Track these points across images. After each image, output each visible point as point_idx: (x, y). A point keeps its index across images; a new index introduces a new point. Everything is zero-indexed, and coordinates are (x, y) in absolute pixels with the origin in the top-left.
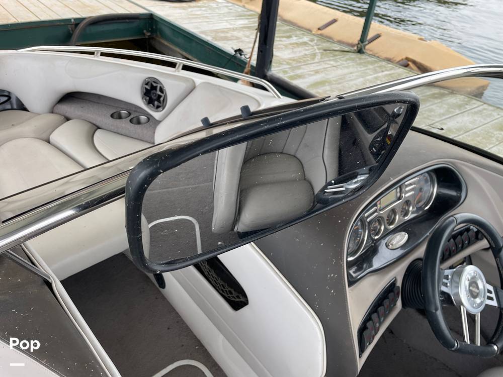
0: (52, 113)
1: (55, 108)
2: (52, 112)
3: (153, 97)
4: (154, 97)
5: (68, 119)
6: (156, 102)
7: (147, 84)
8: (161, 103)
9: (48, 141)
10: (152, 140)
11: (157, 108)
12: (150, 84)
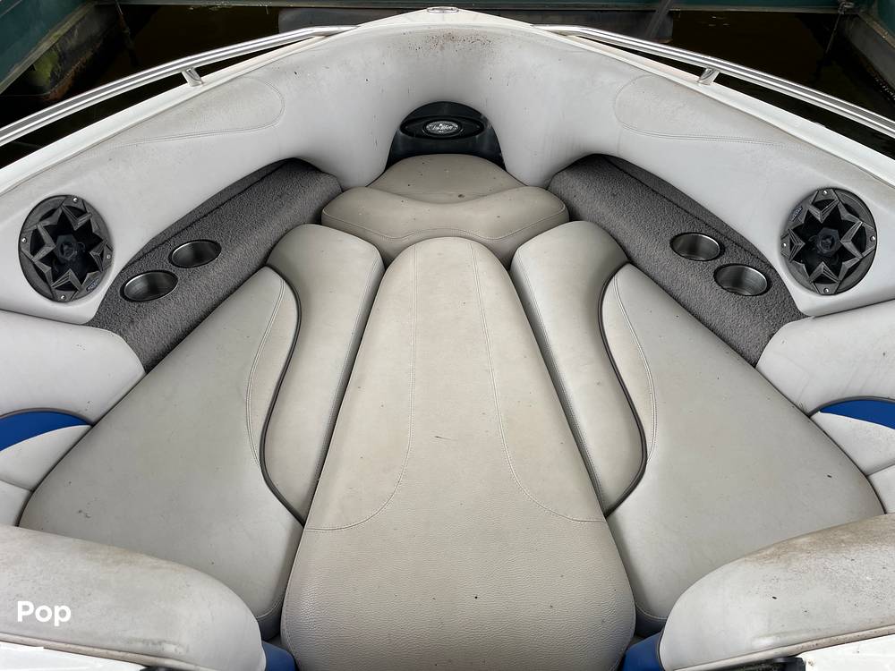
0: (547, 188)
1: (557, 178)
2: (546, 186)
3: (819, 245)
4: (822, 247)
5: (572, 216)
6: (822, 265)
7: (819, 205)
8: (838, 275)
9: (507, 263)
10: (752, 353)
11: (814, 282)
12: (829, 208)
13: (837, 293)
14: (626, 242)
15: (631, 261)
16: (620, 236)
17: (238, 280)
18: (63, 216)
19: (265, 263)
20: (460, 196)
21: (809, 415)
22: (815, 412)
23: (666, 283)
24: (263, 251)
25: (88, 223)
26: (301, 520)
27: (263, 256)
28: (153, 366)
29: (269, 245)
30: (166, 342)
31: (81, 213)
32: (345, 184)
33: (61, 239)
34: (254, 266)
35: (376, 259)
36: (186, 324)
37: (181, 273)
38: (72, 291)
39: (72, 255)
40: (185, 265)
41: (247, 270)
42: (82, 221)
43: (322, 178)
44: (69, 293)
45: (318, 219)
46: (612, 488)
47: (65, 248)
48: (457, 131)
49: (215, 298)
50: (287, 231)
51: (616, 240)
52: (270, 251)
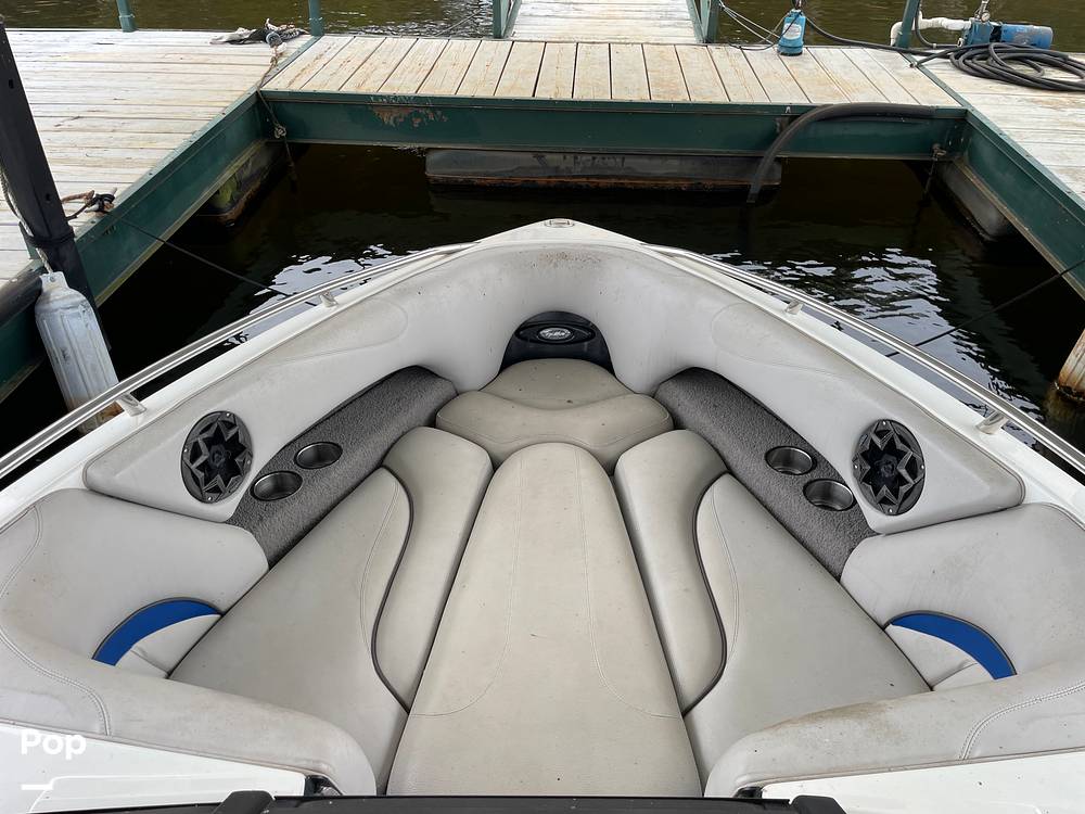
1: (663, 387)
4: (885, 471)
5: (677, 424)
6: (885, 488)
7: (880, 434)
8: (897, 498)
9: (610, 470)
10: (836, 566)
11: (880, 502)
12: (887, 438)
13: (898, 514)
14: (725, 453)
15: (730, 471)
16: (720, 446)
17: (355, 480)
18: (218, 429)
19: (380, 465)
20: (569, 401)
21: (883, 628)
22: (887, 624)
23: (762, 494)
24: (380, 452)
25: (237, 434)
26: (407, 708)
27: (380, 457)
28: (277, 562)
29: (386, 448)
30: (289, 538)
31: (231, 425)
32: (459, 388)
33: (214, 448)
34: (371, 467)
35: (484, 463)
36: (307, 522)
37: (305, 474)
38: (219, 493)
39: (220, 462)
40: (308, 465)
41: (365, 471)
42: (232, 432)
43: (439, 383)
44: (215, 495)
45: (432, 422)
46: (690, 688)
47: (216, 455)
48: (570, 337)
49: (334, 498)
50: (404, 434)
51: (717, 450)
52: (387, 452)
